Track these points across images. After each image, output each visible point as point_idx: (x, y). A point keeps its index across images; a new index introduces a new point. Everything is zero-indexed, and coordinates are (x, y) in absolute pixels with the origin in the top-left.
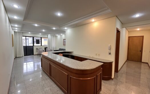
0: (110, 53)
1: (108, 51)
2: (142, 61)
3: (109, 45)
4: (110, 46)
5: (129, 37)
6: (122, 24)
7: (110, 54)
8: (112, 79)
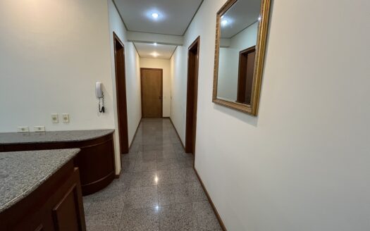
0: (103, 108)
1: (96, 103)
2: (164, 116)
3: (98, 84)
4: (101, 85)
5: (142, 69)
6: (127, 30)
7: (103, 110)
8: (117, 177)
